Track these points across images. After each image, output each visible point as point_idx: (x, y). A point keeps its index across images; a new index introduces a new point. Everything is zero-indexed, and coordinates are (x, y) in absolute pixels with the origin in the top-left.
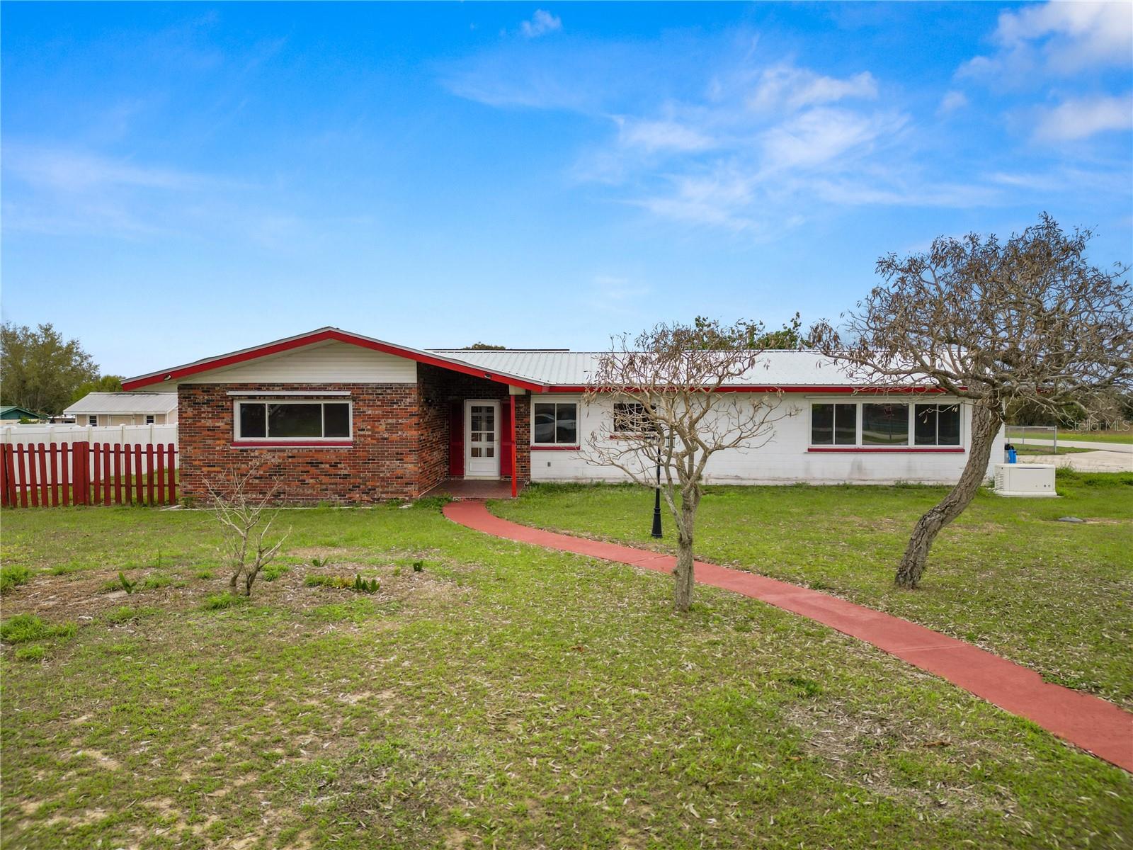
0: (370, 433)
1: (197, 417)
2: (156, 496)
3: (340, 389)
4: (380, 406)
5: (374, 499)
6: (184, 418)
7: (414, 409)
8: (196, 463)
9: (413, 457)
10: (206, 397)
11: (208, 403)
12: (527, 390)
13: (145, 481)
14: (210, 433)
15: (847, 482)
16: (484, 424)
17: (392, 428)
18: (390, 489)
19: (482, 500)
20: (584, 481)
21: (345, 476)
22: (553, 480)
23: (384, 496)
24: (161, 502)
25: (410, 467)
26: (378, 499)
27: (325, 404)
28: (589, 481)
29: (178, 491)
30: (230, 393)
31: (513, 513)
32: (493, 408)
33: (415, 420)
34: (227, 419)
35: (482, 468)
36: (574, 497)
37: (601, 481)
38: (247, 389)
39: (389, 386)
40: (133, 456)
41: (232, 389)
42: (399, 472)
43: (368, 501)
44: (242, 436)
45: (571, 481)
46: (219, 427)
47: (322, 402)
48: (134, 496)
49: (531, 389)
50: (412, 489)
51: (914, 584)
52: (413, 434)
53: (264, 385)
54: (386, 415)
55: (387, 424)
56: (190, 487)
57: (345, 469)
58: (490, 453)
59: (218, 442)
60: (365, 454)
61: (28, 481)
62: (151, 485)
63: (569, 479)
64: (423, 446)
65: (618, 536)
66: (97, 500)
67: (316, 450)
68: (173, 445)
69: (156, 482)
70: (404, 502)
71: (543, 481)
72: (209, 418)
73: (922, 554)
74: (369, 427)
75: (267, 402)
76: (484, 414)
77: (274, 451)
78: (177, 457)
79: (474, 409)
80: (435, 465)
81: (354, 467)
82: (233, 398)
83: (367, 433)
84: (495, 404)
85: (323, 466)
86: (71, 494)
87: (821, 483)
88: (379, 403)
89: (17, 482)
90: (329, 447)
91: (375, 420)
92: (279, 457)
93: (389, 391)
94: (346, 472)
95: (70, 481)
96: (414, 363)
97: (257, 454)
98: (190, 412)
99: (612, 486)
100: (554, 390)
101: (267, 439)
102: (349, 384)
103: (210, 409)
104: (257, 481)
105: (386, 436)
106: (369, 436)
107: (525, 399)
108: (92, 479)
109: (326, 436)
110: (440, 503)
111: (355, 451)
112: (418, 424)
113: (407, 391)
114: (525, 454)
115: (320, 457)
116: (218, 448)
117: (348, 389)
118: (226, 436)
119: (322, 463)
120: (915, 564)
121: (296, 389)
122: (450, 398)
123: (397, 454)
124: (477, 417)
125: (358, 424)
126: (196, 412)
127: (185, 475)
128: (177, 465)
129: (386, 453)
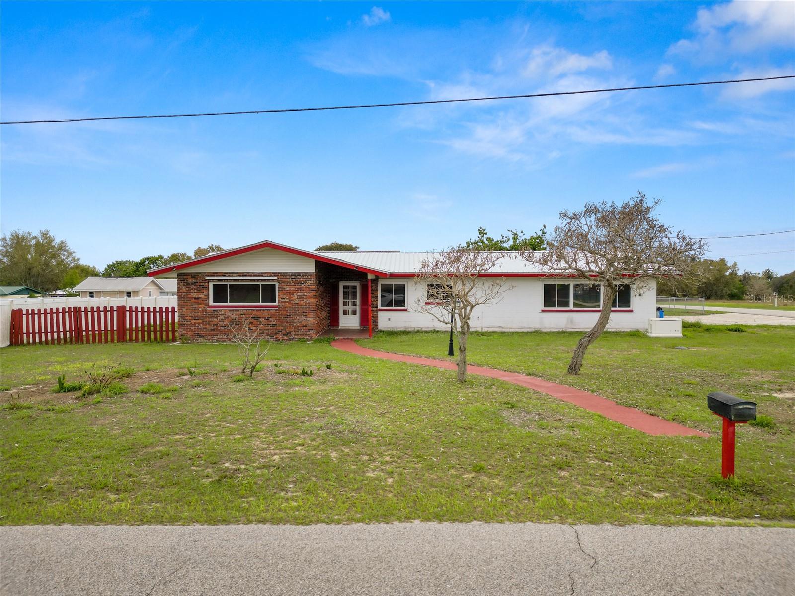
0: (288, 301)
1: (188, 292)
2: (165, 337)
3: (271, 276)
4: (293, 285)
5: (290, 339)
6: (181, 292)
7: (313, 287)
8: (187, 318)
9: (312, 315)
10: (193, 280)
11: (194, 283)
12: (376, 276)
13: (158, 329)
14: (195, 301)
15: (564, 330)
16: (350, 297)
17: (301, 298)
18: (299, 333)
19: (351, 339)
20: (410, 329)
21: (274, 325)
22: (392, 329)
23: (296, 337)
24: (168, 340)
25: (311, 320)
26: (293, 339)
27: (262, 284)
28: (413, 329)
29: (177, 334)
30: (207, 278)
31: (371, 345)
32: (356, 286)
33: (313, 293)
34: (206, 293)
35: (350, 321)
36: (405, 337)
37: (420, 329)
38: (217, 276)
39: (299, 274)
40: (152, 314)
41: (208, 276)
42: (304, 323)
43: (287, 340)
44: (214, 302)
45: (402, 329)
46: (201, 297)
47: (260, 283)
48: (152, 337)
49: (379, 275)
50: (312, 333)
51: (576, 373)
52: (313, 301)
53: (227, 273)
54: (297, 290)
55: (298, 296)
56: (184, 332)
57: (274, 321)
58: (354, 313)
59: (200, 306)
60: (285, 312)
61: (90, 328)
62: (161, 331)
63: (401, 328)
64: (318, 308)
65: (430, 355)
66: (131, 340)
67: (257, 311)
68: (174, 308)
69: (164, 329)
70: (307, 340)
71: (386, 329)
72: (195, 292)
73: (580, 358)
74: (287, 297)
75: (228, 283)
76: (350, 290)
77: (233, 311)
78: (176, 315)
79: (345, 287)
80: (323, 319)
81: (279, 320)
82: (209, 281)
83: (286, 301)
84: (357, 284)
85: (261, 320)
86: (116, 337)
87: (549, 330)
88: (293, 284)
89: (84, 328)
90: (265, 309)
91: (290, 293)
92: (236, 315)
93: (298, 276)
94: (274, 323)
95: (115, 328)
96: (313, 261)
97: (223, 312)
98: (184, 289)
99: (426, 332)
100: (393, 275)
101: (228, 304)
102: (276, 273)
103: (195, 287)
104: (223, 328)
105: (297, 302)
106: (287, 302)
107: (375, 281)
108: (128, 326)
109: (262, 302)
110: (329, 340)
111: (279, 311)
112: (315, 295)
113: (309, 277)
114: (375, 313)
115: (259, 314)
116: (200, 309)
117: (275, 275)
118: (205, 303)
119: (260, 318)
120: (577, 363)
121: (246, 275)
122: (331, 280)
123: (303, 312)
124: (346, 292)
125: (281, 296)
126: (187, 289)
127: (182, 325)
128: (176, 320)
129: (297, 312)
